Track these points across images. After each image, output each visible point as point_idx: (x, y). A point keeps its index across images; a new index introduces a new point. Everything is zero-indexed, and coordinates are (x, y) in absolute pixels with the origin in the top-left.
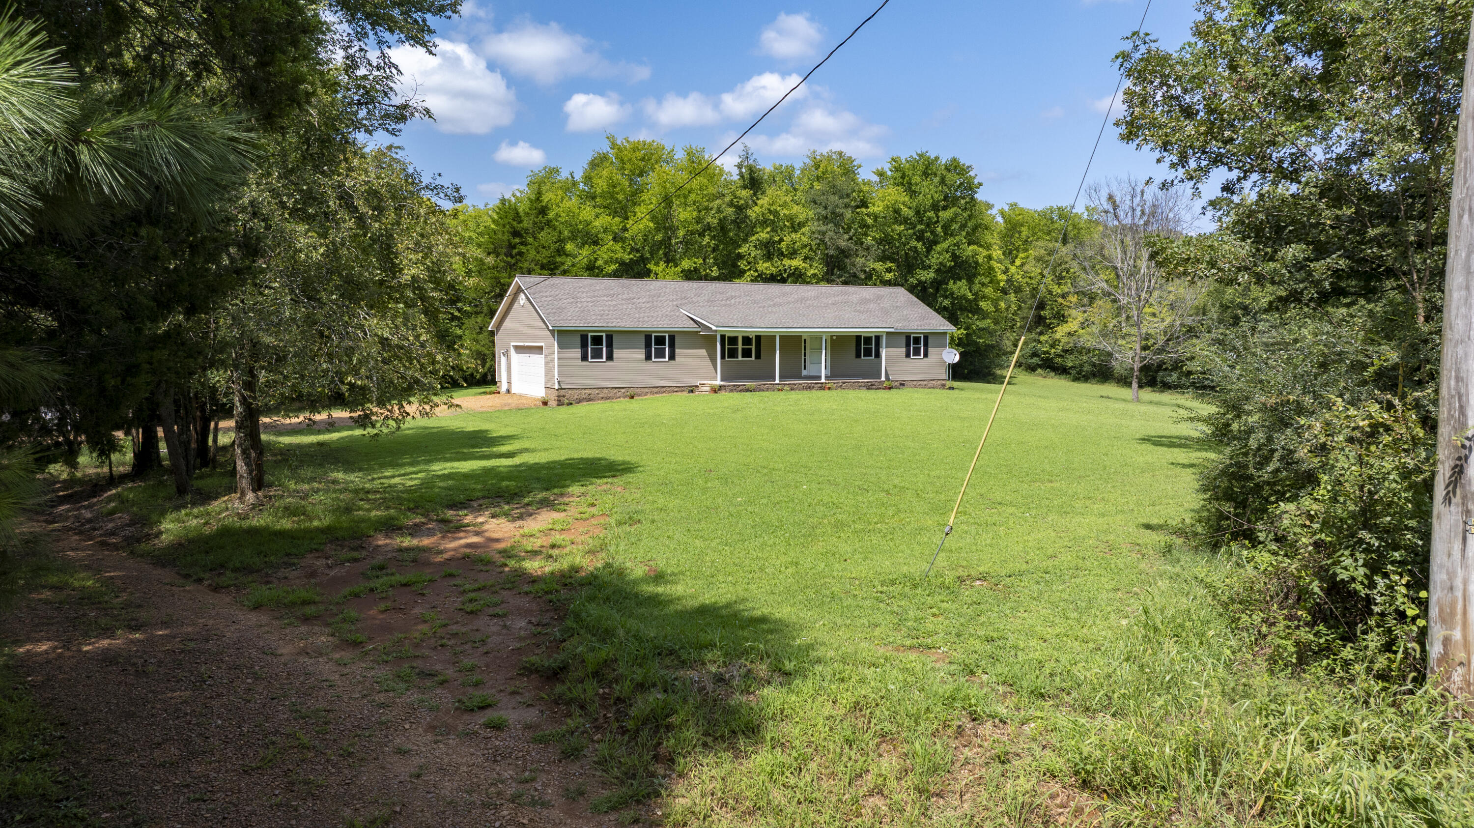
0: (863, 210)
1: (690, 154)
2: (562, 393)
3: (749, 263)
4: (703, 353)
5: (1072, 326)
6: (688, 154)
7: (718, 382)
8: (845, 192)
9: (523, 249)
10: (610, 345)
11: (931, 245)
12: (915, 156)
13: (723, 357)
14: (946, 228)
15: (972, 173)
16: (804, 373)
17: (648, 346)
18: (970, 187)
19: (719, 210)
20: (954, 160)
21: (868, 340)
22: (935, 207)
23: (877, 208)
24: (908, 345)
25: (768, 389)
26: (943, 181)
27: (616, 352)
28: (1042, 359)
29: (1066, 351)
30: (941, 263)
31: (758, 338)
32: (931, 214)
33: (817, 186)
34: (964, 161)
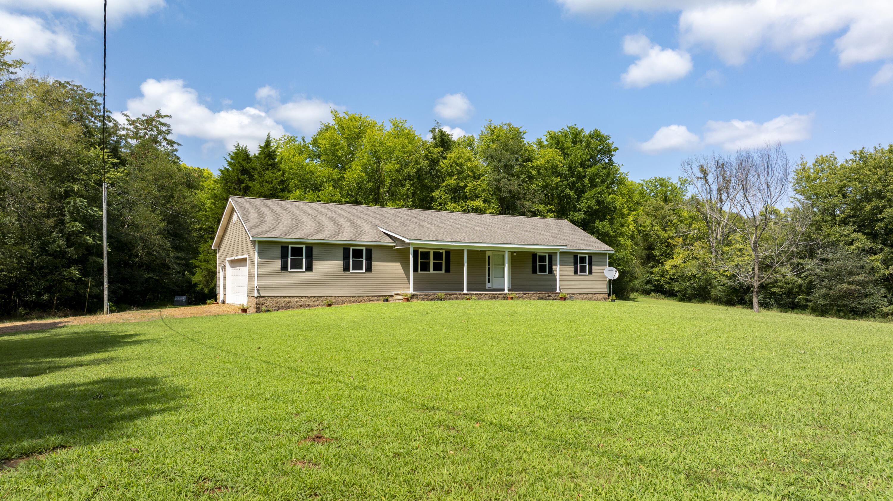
0: (529, 163)
1: (396, 125)
2: (261, 300)
3: (440, 204)
4: (397, 266)
5: (677, 260)
6: (394, 125)
7: (411, 291)
8: (515, 149)
9: (250, 184)
10: (310, 257)
11: (580, 193)
12: (566, 128)
13: (415, 270)
14: (591, 180)
15: (610, 141)
16: (489, 285)
17: (346, 258)
18: (608, 152)
19: (417, 162)
20: (596, 131)
21: (542, 258)
22: (582, 164)
23: (540, 162)
24: (576, 264)
25: (457, 298)
26: (588, 146)
27: (316, 263)
28: (654, 286)
29: (671, 279)
30: (589, 207)
31: (448, 253)
32: (580, 169)
33: (493, 146)
34: (604, 132)
